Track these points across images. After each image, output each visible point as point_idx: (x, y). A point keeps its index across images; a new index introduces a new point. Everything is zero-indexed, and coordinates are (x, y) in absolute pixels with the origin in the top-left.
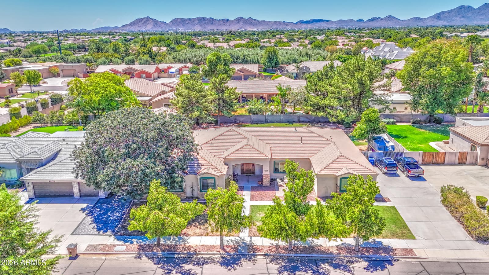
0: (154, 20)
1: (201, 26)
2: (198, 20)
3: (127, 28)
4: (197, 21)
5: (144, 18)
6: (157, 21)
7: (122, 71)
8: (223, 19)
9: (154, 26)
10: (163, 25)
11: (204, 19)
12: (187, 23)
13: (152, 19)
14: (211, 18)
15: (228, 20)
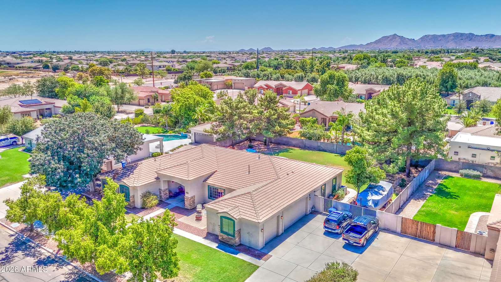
0: (402, 38)
1: (456, 42)
2: (454, 36)
3: (372, 46)
4: (452, 38)
5: (390, 36)
6: (405, 38)
7: (274, 86)
8: (486, 35)
9: (400, 43)
10: (410, 42)
11: (462, 35)
12: (439, 39)
13: (399, 36)
14: (471, 34)
15: (493, 36)
